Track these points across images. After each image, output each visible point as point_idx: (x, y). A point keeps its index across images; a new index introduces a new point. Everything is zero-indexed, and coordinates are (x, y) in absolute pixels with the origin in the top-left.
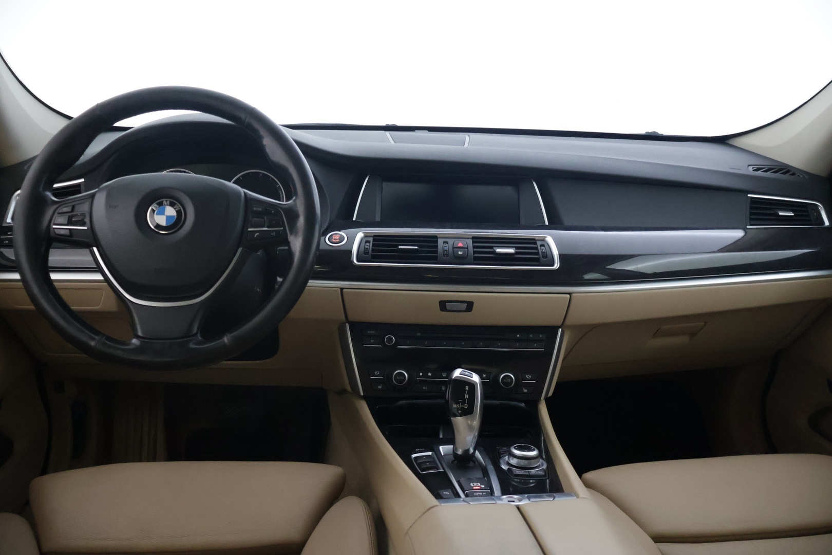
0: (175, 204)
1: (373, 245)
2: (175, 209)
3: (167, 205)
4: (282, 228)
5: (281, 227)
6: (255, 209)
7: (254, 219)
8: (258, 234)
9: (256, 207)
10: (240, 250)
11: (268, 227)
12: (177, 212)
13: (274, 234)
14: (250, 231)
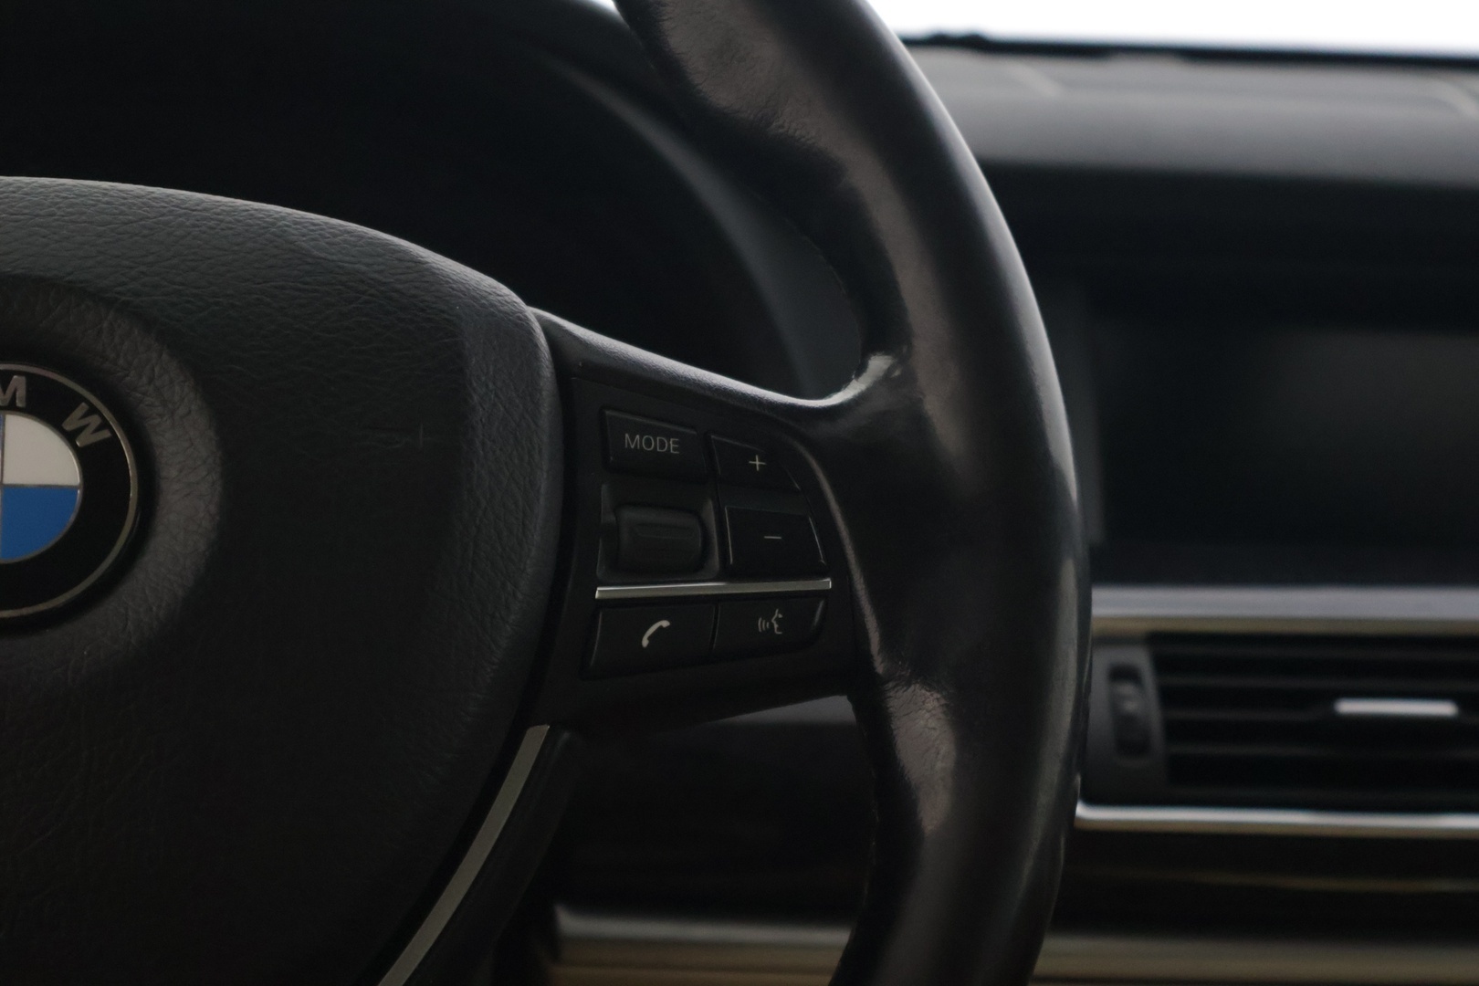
0: (73, 400)
1: (1168, 697)
2: (70, 437)
3: (12, 407)
4: (828, 583)
5: (822, 574)
6: (634, 442)
7: (629, 515)
8: (665, 623)
9: (643, 430)
10: (535, 738)
11: (727, 574)
12: (85, 457)
13: (773, 623)
14: (607, 603)
